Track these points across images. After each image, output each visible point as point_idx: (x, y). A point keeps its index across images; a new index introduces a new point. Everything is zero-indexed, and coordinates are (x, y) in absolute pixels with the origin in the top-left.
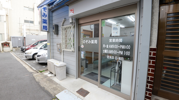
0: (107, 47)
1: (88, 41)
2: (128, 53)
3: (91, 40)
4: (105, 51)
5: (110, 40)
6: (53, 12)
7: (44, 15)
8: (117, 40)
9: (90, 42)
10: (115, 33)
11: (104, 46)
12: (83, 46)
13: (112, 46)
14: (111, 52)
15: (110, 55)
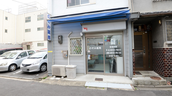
0: (109, 51)
1: (94, 48)
2: (120, 53)
3: (96, 47)
4: (108, 53)
5: (110, 47)
6: (54, 24)
7: (49, 26)
8: (114, 47)
9: (95, 48)
10: (113, 43)
11: (107, 50)
12: (90, 51)
13: (111, 50)
14: (111, 53)
15: (110, 55)
